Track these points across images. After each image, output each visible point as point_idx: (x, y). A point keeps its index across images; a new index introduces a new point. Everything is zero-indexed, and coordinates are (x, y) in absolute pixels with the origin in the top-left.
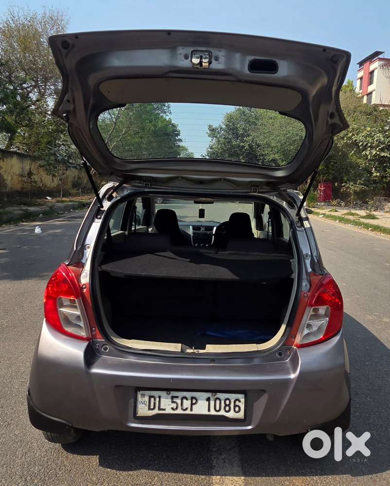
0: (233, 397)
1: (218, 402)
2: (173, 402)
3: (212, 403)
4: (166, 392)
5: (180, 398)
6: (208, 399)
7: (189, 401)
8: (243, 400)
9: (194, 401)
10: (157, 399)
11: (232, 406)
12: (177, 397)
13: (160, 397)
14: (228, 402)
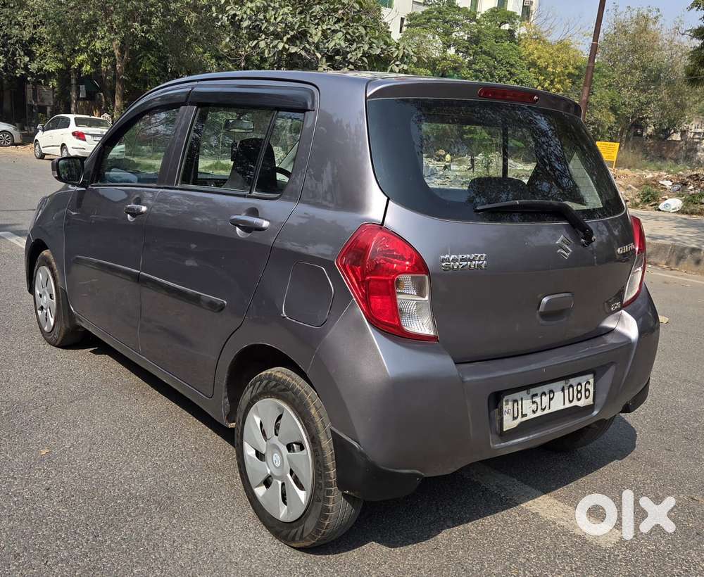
0: (583, 379)
1: (571, 389)
2: (534, 402)
3: (566, 391)
4: (526, 391)
5: (539, 395)
6: (563, 390)
7: (548, 396)
8: (592, 381)
9: (552, 395)
10: (520, 403)
11: (583, 391)
12: (536, 395)
13: (522, 399)
14: (579, 387)
